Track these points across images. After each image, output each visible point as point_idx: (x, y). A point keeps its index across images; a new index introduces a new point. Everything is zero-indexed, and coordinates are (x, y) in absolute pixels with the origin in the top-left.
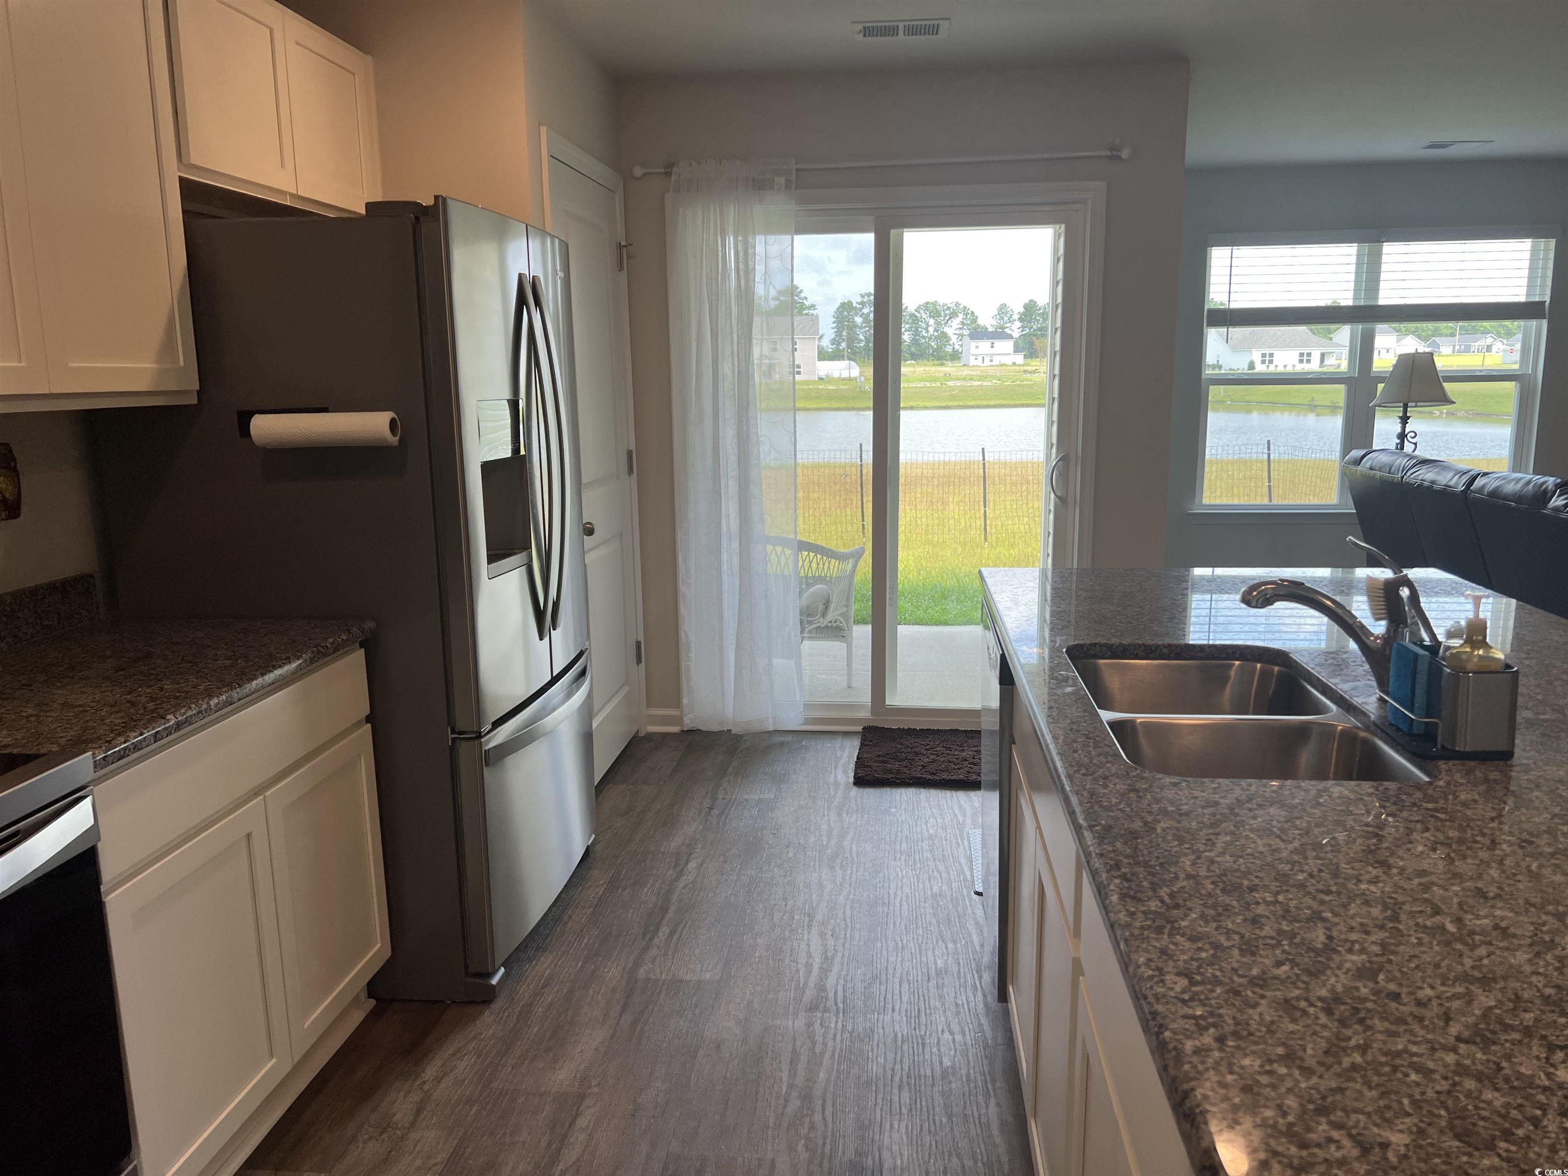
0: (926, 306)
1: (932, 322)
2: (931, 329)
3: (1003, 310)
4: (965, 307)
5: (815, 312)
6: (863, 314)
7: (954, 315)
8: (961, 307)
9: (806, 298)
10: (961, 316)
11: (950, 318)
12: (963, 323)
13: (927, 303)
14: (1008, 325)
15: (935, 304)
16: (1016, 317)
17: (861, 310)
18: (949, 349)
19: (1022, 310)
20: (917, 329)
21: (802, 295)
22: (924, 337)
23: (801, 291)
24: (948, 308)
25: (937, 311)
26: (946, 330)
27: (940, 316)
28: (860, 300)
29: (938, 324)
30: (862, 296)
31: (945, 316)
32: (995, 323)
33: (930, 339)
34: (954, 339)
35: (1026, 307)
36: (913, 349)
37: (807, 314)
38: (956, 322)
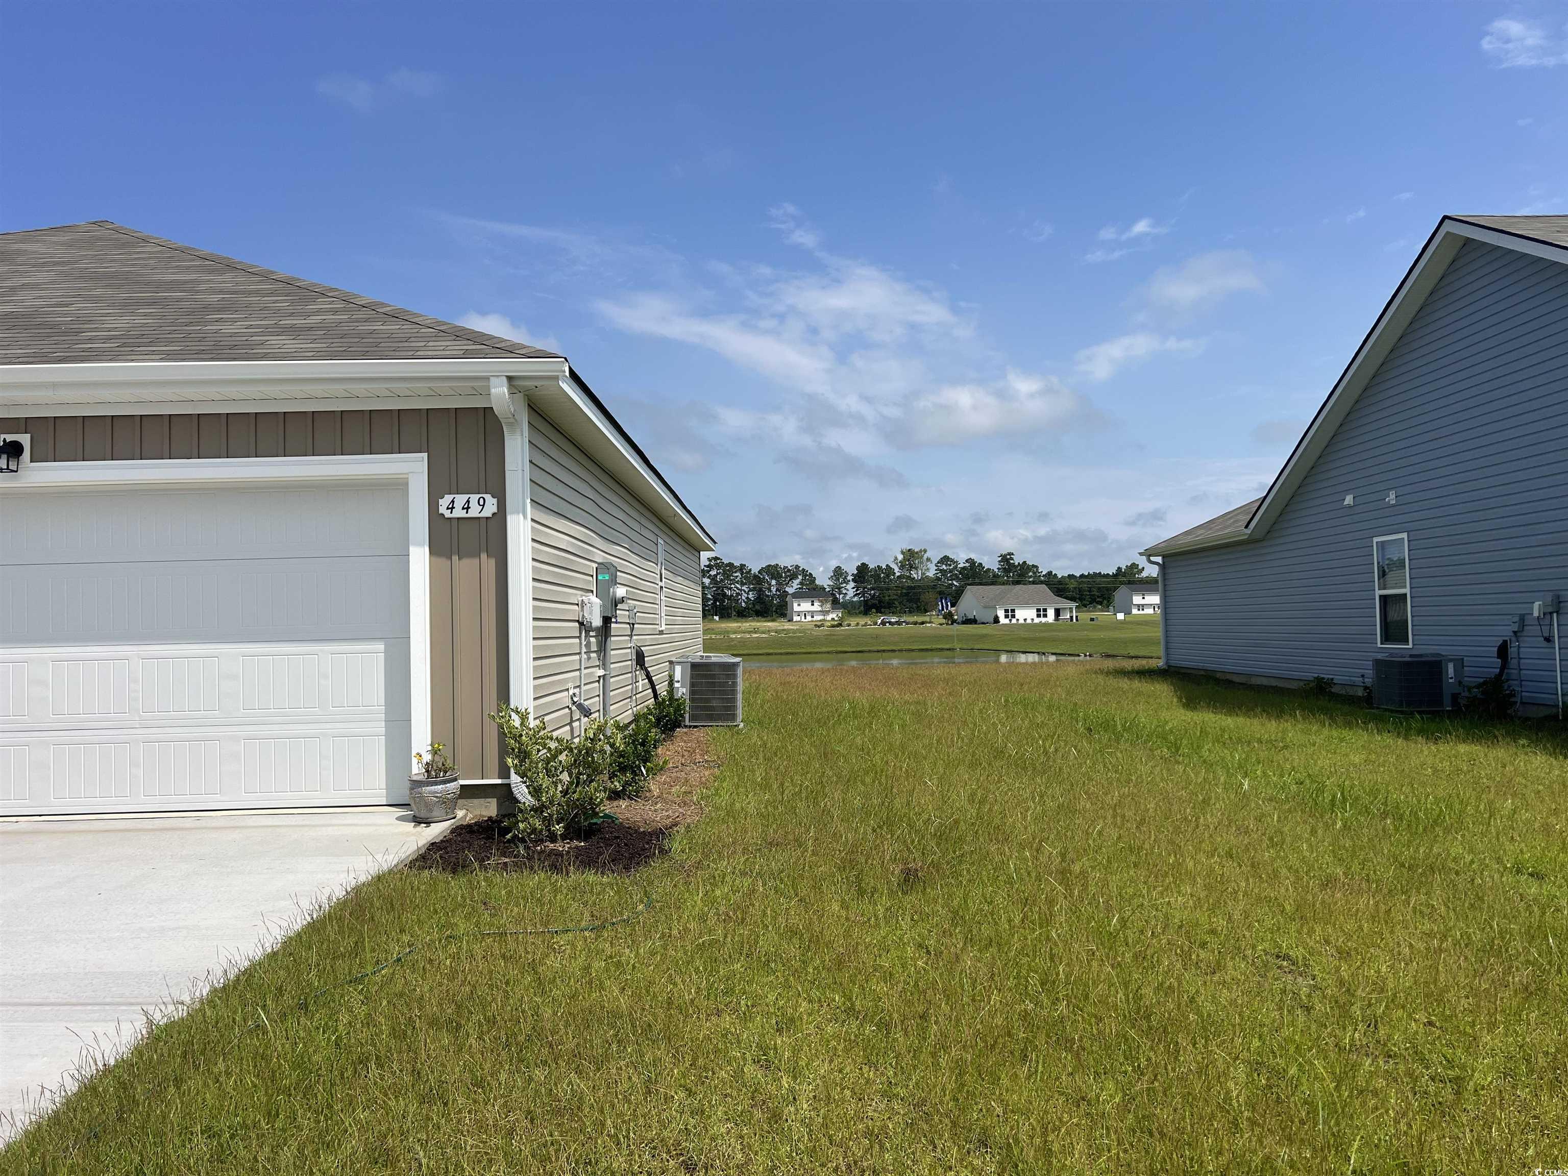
1: (774, 582)
2: (774, 589)
3: (838, 573)
4: (803, 570)
6: (710, 575)
7: (793, 577)
8: (801, 569)
10: (800, 577)
11: (790, 580)
12: (801, 583)
14: (845, 585)
16: (850, 578)
17: (708, 571)
19: (856, 572)
20: (760, 590)
22: (768, 596)
24: (789, 570)
27: (781, 577)
28: (708, 563)
29: (779, 583)
31: (786, 577)
32: (832, 584)
35: (858, 568)
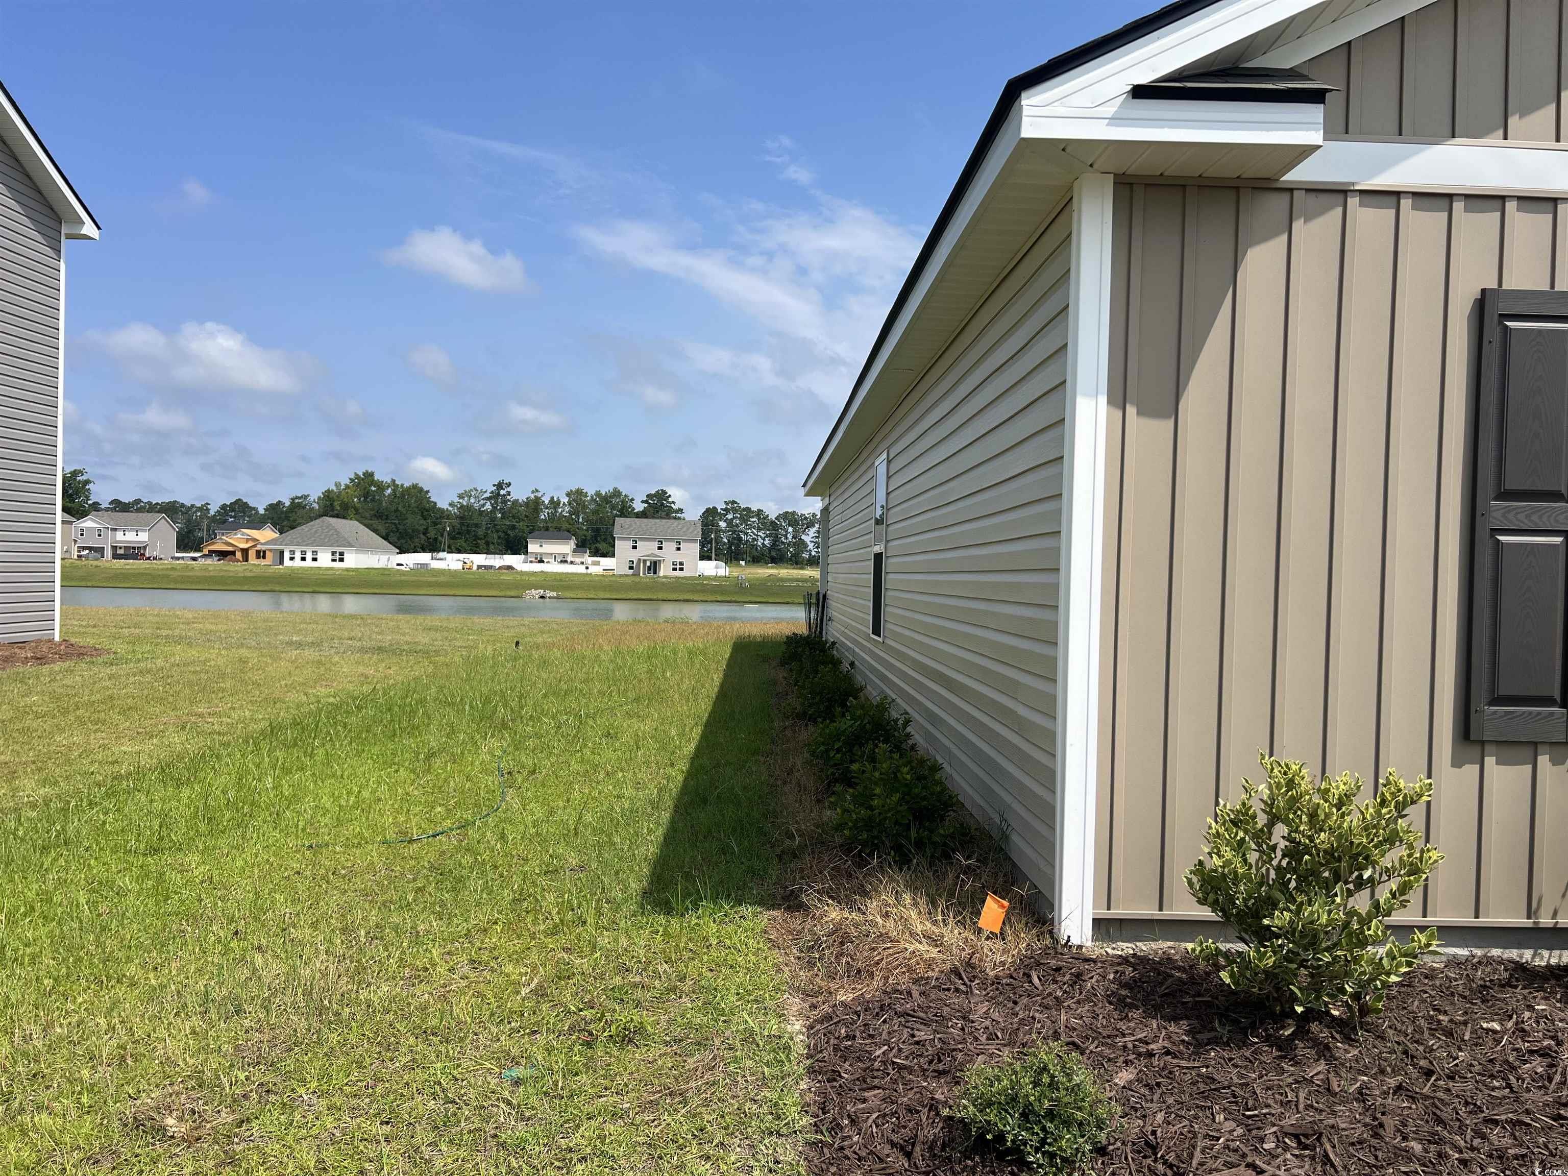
0: (785, 516)
5: (682, 516)
9: (674, 503)
13: (787, 512)
15: (794, 513)
18: (806, 555)
21: (670, 500)
23: (670, 496)
25: (796, 520)
26: (803, 537)
30: (727, 503)
33: (789, 545)
34: (811, 546)
36: (773, 554)
37: (675, 518)
38: (812, 531)
